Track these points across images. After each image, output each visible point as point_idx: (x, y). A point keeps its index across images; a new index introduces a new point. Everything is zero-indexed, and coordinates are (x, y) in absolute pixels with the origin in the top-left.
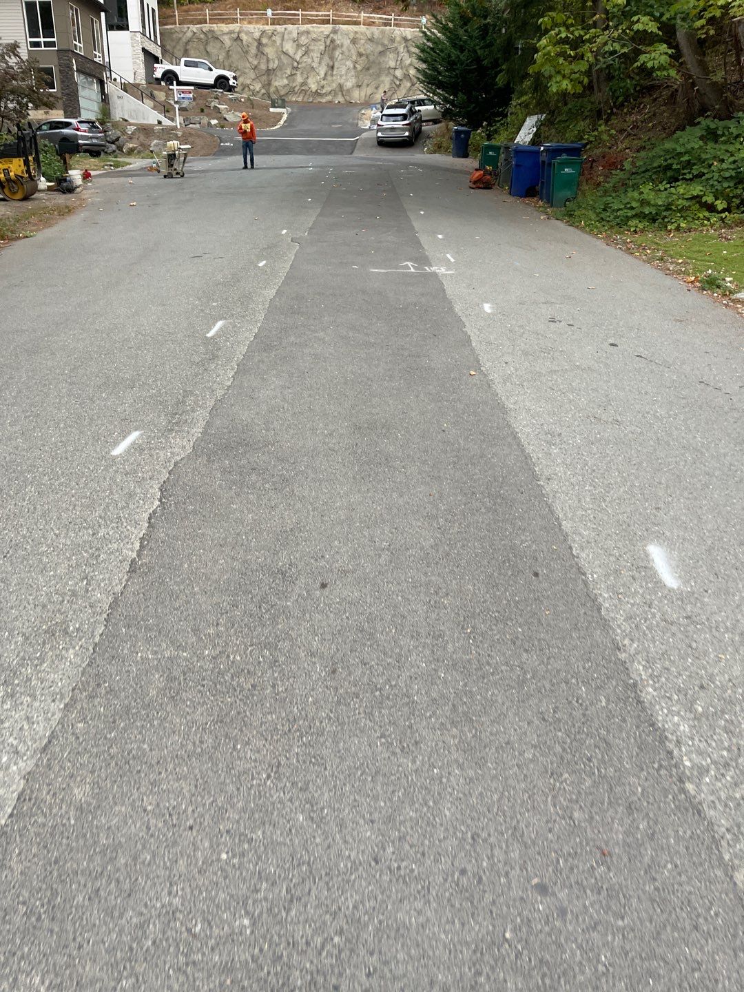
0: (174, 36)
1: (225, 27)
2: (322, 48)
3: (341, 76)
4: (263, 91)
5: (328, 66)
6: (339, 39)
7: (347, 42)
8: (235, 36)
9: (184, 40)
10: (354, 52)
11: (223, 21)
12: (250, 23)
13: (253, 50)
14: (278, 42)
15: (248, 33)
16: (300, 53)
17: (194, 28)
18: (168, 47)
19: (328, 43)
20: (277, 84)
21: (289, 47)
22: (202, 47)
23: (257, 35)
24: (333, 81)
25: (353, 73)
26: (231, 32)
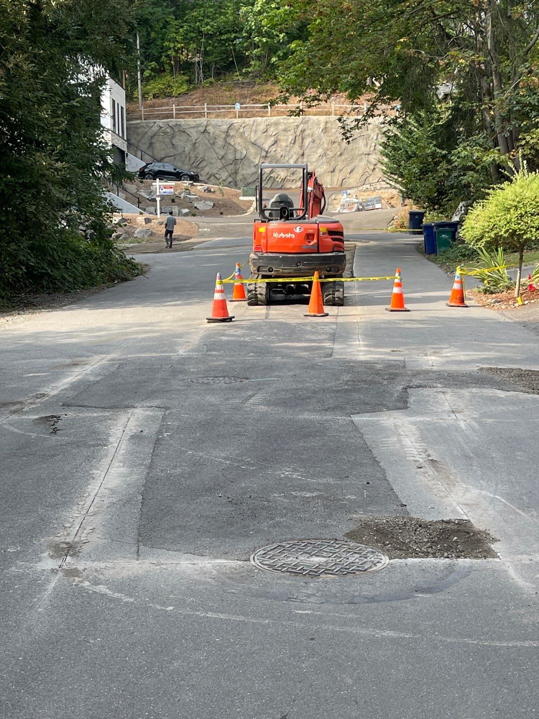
0: (140, 130)
1: (191, 121)
2: (292, 137)
4: (230, 179)
5: (298, 154)
6: (309, 129)
8: (202, 129)
9: (150, 134)
11: (190, 115)
12: (218, 116)
13: (220, 142)
14: (247, 134)
15: (215, 126)
16: (269, 143)
17: (161, 122)
18: (133, 141)
20: (244, 172)
21: (257, 138)
22: (168, 140)
23: (225, 127)
26: (198, 126)
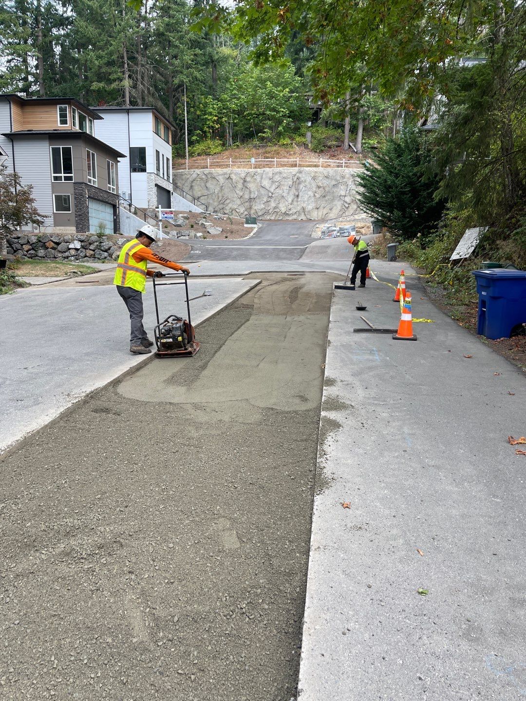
1: (219, 171)
2: (291, 183)
3: (304, 202)
5: (294, 195)
6: (303, 177)
7: (309, 179)
8: (227, 176)
10: (314, 185)
11: (220, 166)
12: (239, 167)
13: (240, 186)
14: (258, 180)
15: (236, 174)
16: (274, 187)
17: (198, 171)
19: (295, 180)
21: (266, 183)
23: (243, 175)
24: (298, 205)
25: (313, 199)
26: (225, 174)
